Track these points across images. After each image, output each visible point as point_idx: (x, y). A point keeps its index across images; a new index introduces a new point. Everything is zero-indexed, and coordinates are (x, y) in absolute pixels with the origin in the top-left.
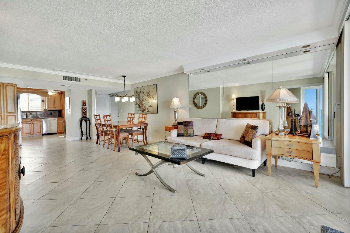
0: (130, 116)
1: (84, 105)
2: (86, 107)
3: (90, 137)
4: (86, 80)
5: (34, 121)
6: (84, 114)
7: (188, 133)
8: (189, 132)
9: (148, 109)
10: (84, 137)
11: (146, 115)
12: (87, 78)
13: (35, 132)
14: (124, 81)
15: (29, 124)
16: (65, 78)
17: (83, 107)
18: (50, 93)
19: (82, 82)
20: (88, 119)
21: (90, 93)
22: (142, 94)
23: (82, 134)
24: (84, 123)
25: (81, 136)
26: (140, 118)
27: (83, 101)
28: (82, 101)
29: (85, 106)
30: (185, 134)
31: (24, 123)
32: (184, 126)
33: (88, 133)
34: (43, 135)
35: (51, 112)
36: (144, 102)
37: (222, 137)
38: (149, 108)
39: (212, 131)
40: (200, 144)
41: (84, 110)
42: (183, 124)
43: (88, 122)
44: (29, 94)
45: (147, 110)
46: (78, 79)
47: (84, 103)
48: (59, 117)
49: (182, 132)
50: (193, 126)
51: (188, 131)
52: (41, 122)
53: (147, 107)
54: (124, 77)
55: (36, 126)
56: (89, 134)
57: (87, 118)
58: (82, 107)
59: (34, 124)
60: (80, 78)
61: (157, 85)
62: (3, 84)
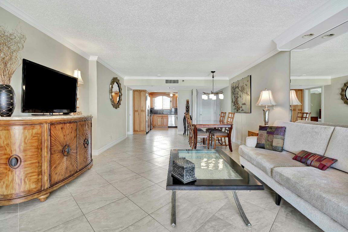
1: (187, 104)
2: (189, 106)
4: (183, 81)
6: (187, 112)
7: (272, 145)
8: (274, 144)
9: (242, 107)
11: (233, 114)
12: (183, 79)
13: (164, 125)
14: (213, 77)
15: (161, 119)
16: (167, 81)
18: (171, 95)
19: (181, 84)
22: (237, 90)
26: (229, 117)
27: (187, 100)
30: (268, 146)
32: (268, 133)
34: (169, 127)
36: (239, 99)
37: (336, 165)
39: (318, 149)
40: (272, 166)
41: (187, 108)
42: (266, 130)
44: (163, 96)
45: (241, 109)
46: (176, 82)
47: (188, 102)
49: (263, 142)
50: (284, 135)
51: (272, 142)
52: (168, 118)
53: (241, 105)
54: (213, 72)
55: (165, 120)
60: (178, 80)
61: (251, 76)
62: (139, 90)
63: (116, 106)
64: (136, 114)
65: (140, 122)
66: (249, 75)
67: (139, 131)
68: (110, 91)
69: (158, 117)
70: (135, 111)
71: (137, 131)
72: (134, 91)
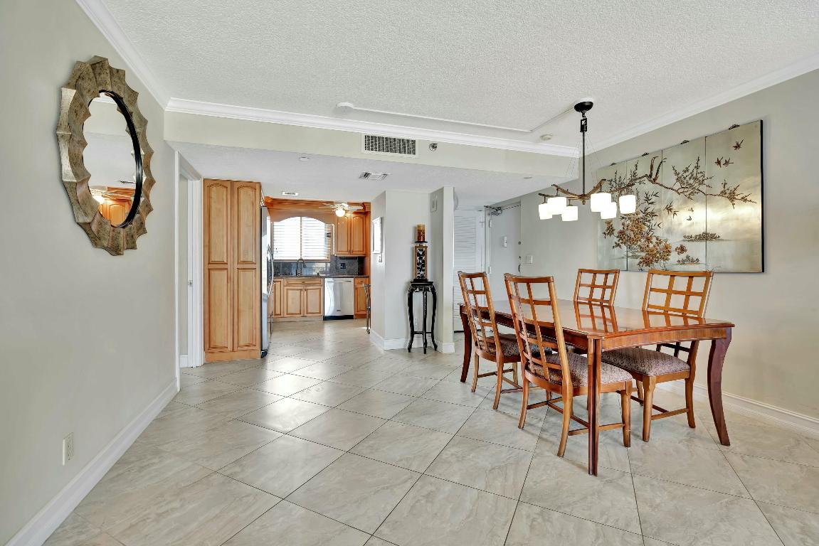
0: (587, 279)
1: (419, 241)
2: (426, 247)
3: (433, 341)
4: (434, 146)
5: (310, 285)
6: (419, 268)
9: (682, 249)
10: (418, 343)
13: (309, 311)
14: (584, 129)
15: (298, 292)
17: (416, 247)
18: (340, 213)
19: (422, 156)
20: (431, 283)
21: (436, 202)
22: (644, 186)
23: (413, 333)
24: (418, 297)
25: (409, 339)
27: (419, 226)
28: (415, 228)
29: (424, 242)
31: (290, 288)
33: (429, 329)
34: (326, 319)
35: (342, 261)
36: (657, 221)
38: (688, 245)
41: (418, 255)
43: (430, 294)
45: (674, 257)
46: (407, 146)
47: (420, 235)
48: (359, 274)
52: (322, 288)
53: (674, 242)
55: (313, 295)
56: (432, 332)
57: (426, 280)
58: (414, 245)
59: (309, 291)
60: (414, 142)
61: (762, 121)
62: (232, 182)
63: (114, 239)
64: (220, 278)
65: (236, 313)
66: (757, 117)
67: (230, 348)
68: (57, 127)
69: (288, 285)
70: (212, 266)
71: (222, 349)
72: (210, 185)
